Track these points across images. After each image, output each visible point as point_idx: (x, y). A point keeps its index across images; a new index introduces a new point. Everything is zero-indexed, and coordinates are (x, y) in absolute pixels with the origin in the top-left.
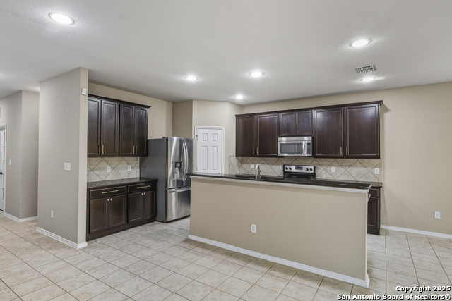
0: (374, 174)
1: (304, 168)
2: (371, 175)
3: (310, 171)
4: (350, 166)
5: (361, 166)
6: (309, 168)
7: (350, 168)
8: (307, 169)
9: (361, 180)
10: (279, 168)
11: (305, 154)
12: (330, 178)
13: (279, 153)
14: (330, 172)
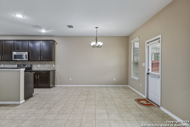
0: (53, 67)
1: (27, 65)
2: (52, 67)
3: (29, 67)
4: (45, 64)
5: (48, 64)
6: (29, 65)
7: (45, 65)
8: (28, 66)
9: (49, 69)
10: (16, 66)
11: (25, 59)
12: (38, 69)
13: (13, 59)
14: (38, 67)
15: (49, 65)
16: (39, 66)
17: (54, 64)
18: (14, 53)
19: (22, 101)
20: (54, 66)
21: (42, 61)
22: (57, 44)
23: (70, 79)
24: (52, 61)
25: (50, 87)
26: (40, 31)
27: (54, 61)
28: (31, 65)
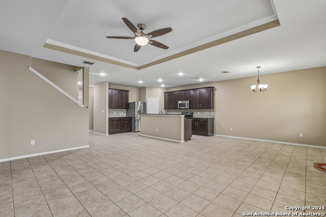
0: (212, 115)
3: (190, 114)
9: (208, 117)
10: (181, 113)
11: (187, 107)
12: (198, 117)
13: (179, 107)
14: (198, 115)
15: (208, 113)
16: (199, 113)
17: (214, 112)
18: (180, 102)
19: (183, 141)
20: (213, 113)
21: (201, 108)
22: (216, 90)
23: (231, 129)
24: (210, 108)
25: (208, 136)
26: (198, 80)
27: (213, 108)
28: (192, 113)
